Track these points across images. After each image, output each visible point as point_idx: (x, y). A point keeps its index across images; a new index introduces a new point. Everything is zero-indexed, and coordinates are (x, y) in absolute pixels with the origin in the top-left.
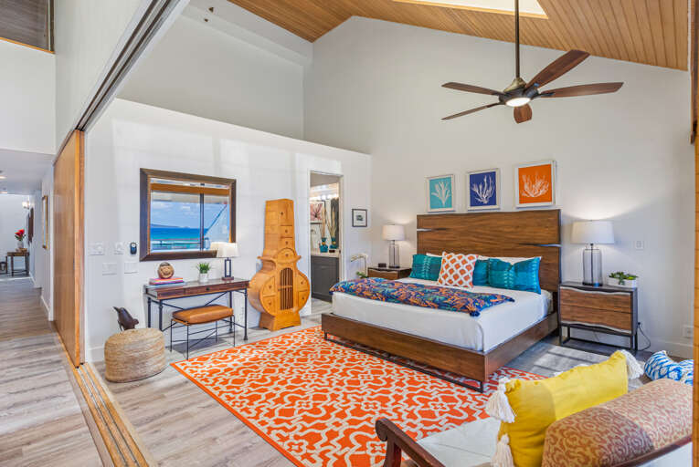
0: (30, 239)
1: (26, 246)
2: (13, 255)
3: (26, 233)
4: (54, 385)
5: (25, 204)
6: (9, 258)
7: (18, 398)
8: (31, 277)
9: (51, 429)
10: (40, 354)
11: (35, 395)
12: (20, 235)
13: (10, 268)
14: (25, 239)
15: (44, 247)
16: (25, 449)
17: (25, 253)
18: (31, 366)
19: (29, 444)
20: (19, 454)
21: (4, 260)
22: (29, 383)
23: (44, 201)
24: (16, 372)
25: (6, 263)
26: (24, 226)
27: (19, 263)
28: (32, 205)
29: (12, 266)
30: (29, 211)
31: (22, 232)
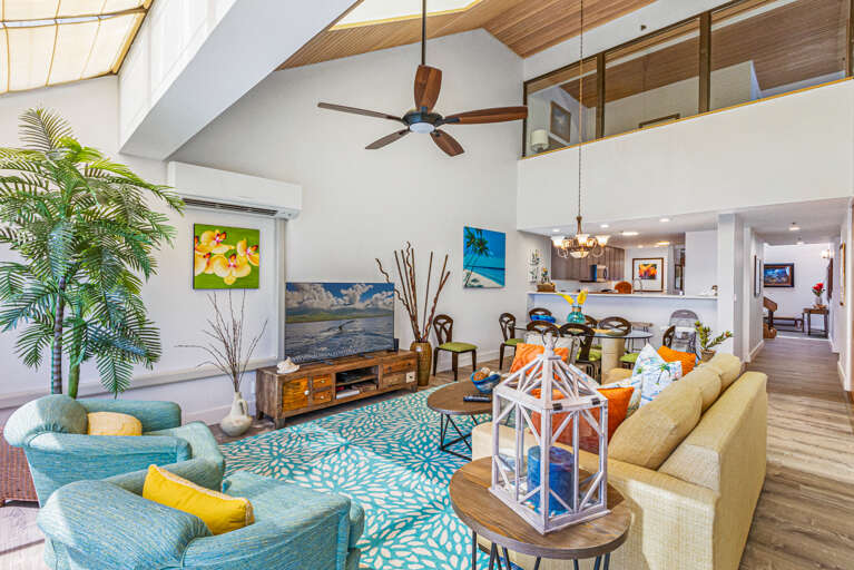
0: (829, 296)
1: (825, 303)
2: (810, 312)
3: (825, 287)
4: (840, 452)
5: (825, 254)
6: (806, 315)
7: (801, 447)
8: (830, 340)
9: (829, 485)
10: (829, 419)
11: (819, 451)
12: (818, 289)
13: (806, 327)
14: (824, 295)
15: (842, 304)
16: (802, 486)
17: (823, 311)
18: (817, 426)
19: (806, 485)
20: (796, 487)
21: (801, 317)
22: (813, 439)
23: (842, 250)
24: (801, 425)
25: (802, 321)
26: (823, 279)
27: (817, 322)
28: (832, 254)
29: (809, 324)
30: (829, 262)
31: (821, 286)
